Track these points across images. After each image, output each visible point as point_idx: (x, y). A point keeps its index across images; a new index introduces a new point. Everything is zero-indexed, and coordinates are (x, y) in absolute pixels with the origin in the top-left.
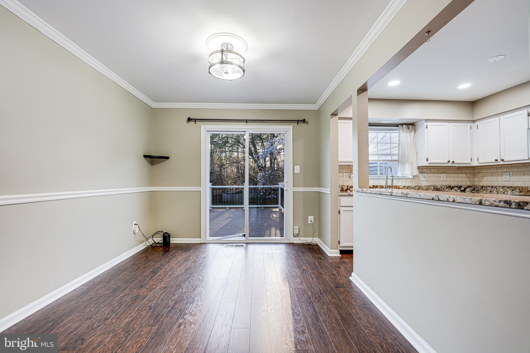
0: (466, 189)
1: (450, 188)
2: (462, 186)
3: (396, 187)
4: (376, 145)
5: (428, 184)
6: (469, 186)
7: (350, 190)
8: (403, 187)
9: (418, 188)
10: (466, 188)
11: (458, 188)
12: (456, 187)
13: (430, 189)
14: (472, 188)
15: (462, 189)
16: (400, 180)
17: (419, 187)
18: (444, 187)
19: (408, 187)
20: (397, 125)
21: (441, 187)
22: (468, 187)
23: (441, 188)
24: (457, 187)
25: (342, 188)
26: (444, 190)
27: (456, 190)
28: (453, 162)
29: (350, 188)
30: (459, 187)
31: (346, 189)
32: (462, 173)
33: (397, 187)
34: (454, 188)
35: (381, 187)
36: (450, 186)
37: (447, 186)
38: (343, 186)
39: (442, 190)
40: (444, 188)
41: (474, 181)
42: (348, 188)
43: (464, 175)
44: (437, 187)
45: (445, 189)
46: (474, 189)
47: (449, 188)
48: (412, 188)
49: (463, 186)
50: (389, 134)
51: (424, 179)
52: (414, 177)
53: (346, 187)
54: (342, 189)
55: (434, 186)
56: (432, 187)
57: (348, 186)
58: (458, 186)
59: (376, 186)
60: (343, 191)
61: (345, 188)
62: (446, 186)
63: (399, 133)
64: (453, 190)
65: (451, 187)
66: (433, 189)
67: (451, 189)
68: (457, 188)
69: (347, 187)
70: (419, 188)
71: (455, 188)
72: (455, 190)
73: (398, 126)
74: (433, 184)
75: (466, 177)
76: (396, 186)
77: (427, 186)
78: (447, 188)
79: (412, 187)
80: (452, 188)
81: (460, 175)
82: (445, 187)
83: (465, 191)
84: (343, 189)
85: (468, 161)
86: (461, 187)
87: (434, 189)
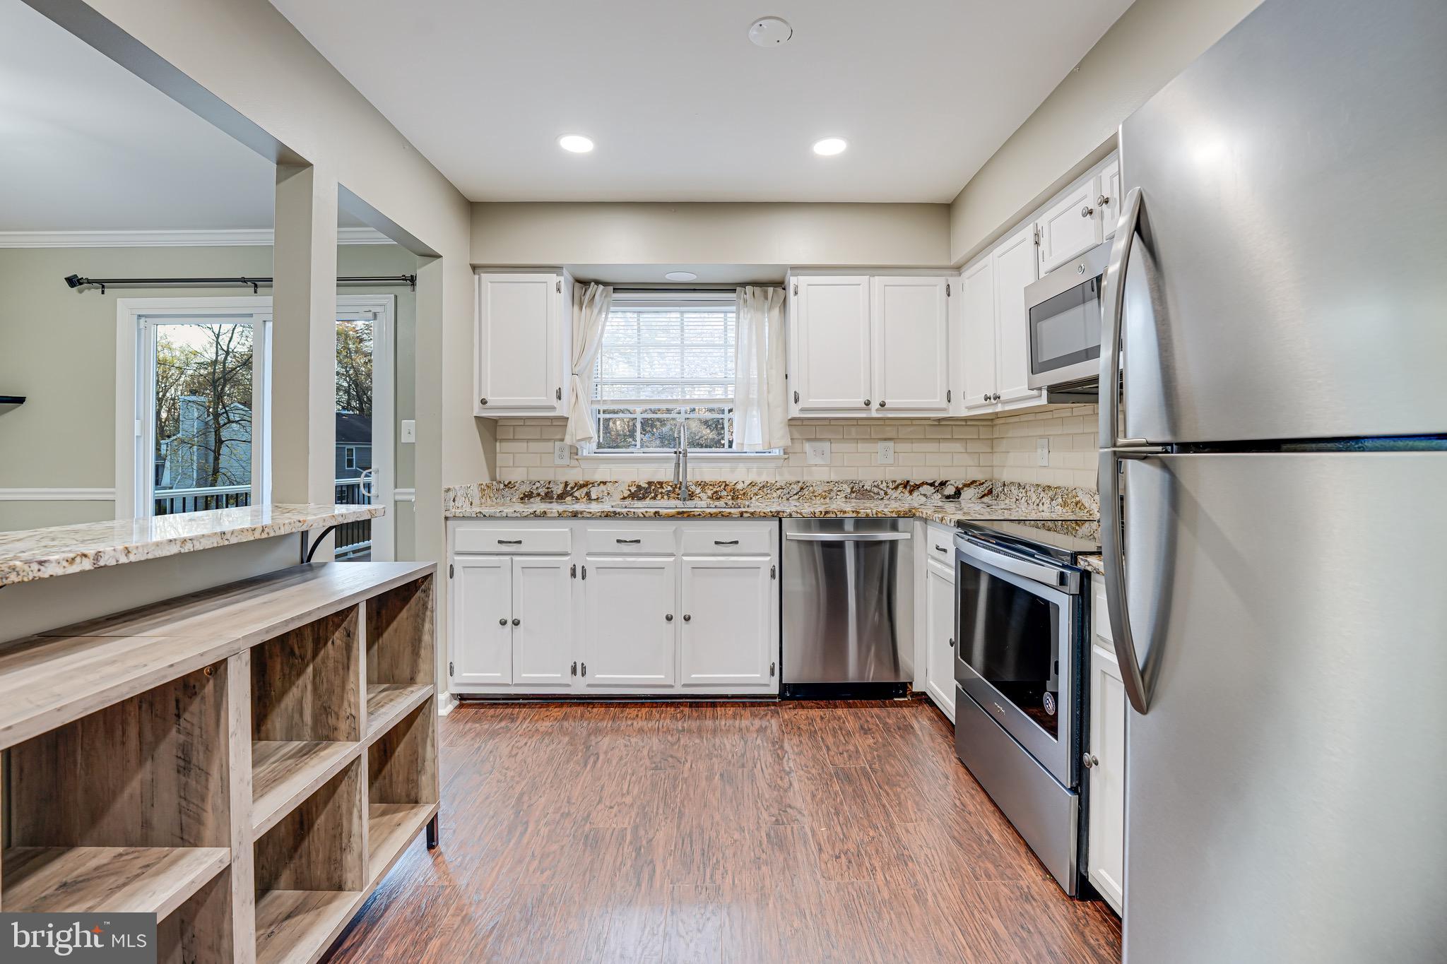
0: (962, 491)
1: (908, 487)
2: (947, 481)
3: (723, 487)
4: (679, 351)
5: (833, 478)
6: (973, 482)
7: (573, 497)
8: (746, 484)
9: (796, 488)
10: (962, 488)
11: (935, 487)
12: (927, 484)
13: (840, 491)
14: (982, 489)
15: (950, 490)
16: (741, 465)
17: (800, 484)
18: (884, 484)
19: (763, 487)
20: (730, 288)
21: (877, 486)
22: (968, 485)
23: (876, 490)
24: (932, 484)
25: (548, 488)
26: (886, 493)
27: (928, 494)
28: (883, 405)
29: (572, 488)
30: (936, 484)
31: (560, 492)
32: (952, 439)
33: (726, 485)
34: (920, 489)
35: (676, 485)
36: (908, 482)
37: (895, 481)
38: (550, 482)
39: (878, 494)
40: (888, 487)
41: (992, 466)
42: (568, 489)
43: (958, 447)
44: (863, 487)
45: (889, 491)
46: (990, 492)
47: (905, 487)
48: (778, 489)
49: (952, 482)
50: (722, 315)
51: (819, 461)
52: (785, 453)
53: (561, 486)
54: (548, 492)
55: (852, 484)
56: (845, 486)
57: (566, 484)
58: (934, 482)
59: (659, 483)
60: (552, 498)
61: (558, 490)
62: (893, 482)
63: (738, 313)
64: (915, 494)
65: (911, 486)
66: (849, 490)
67: (911, 492)
68: (932, 489)
69: (563, 485)
70: (802, 488)
71: (926, 489)
72: (925, 495)
73: (734, 291)
74: (851, 475)
75: (966, 452)
76: (724, 484)
77: (828, 482)
78: (896, 488)
79: (778, 484)
80: (917, 487)
81: (945, 446)
82: (891, 485)
83: (959, 498)
84: (552, 491)
85: (940, 401)
86: (943, 484)
87: (852, 492)
